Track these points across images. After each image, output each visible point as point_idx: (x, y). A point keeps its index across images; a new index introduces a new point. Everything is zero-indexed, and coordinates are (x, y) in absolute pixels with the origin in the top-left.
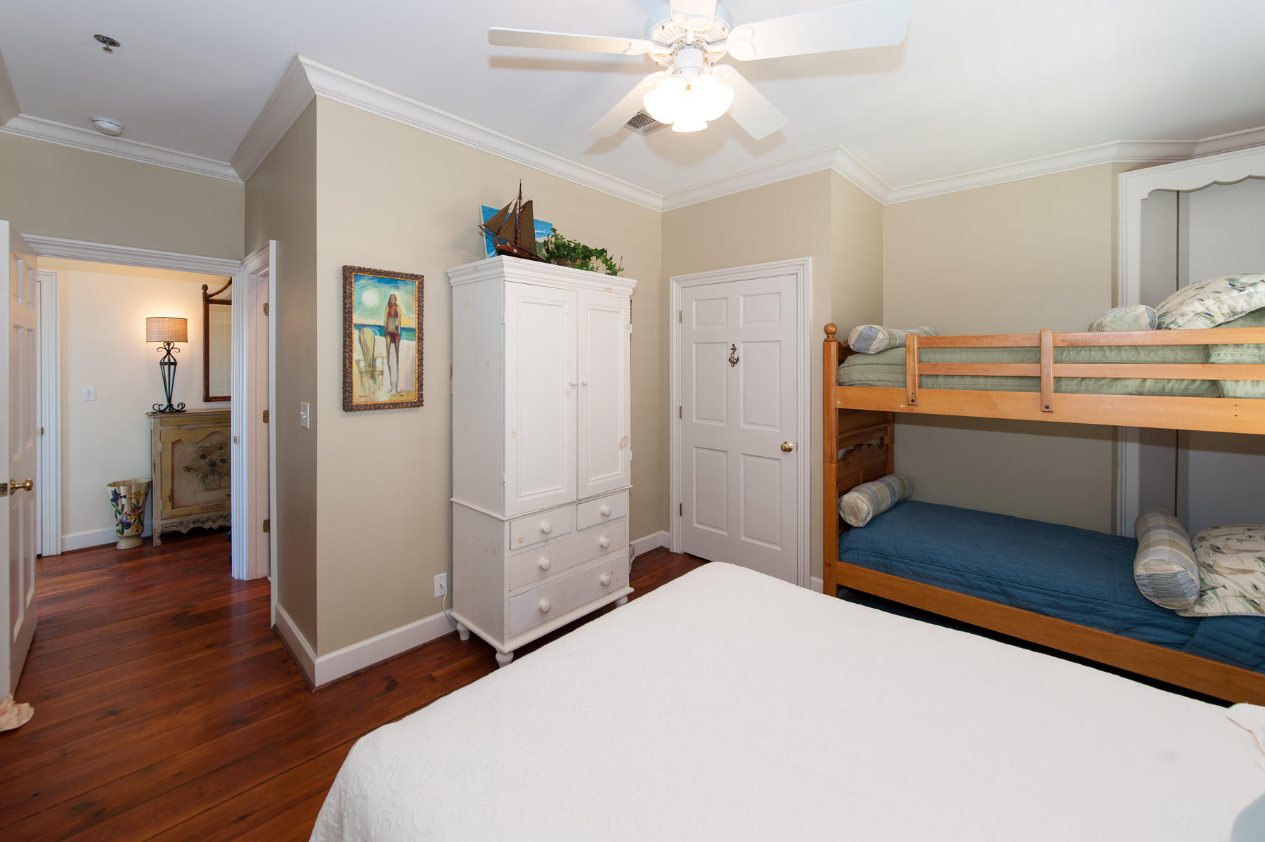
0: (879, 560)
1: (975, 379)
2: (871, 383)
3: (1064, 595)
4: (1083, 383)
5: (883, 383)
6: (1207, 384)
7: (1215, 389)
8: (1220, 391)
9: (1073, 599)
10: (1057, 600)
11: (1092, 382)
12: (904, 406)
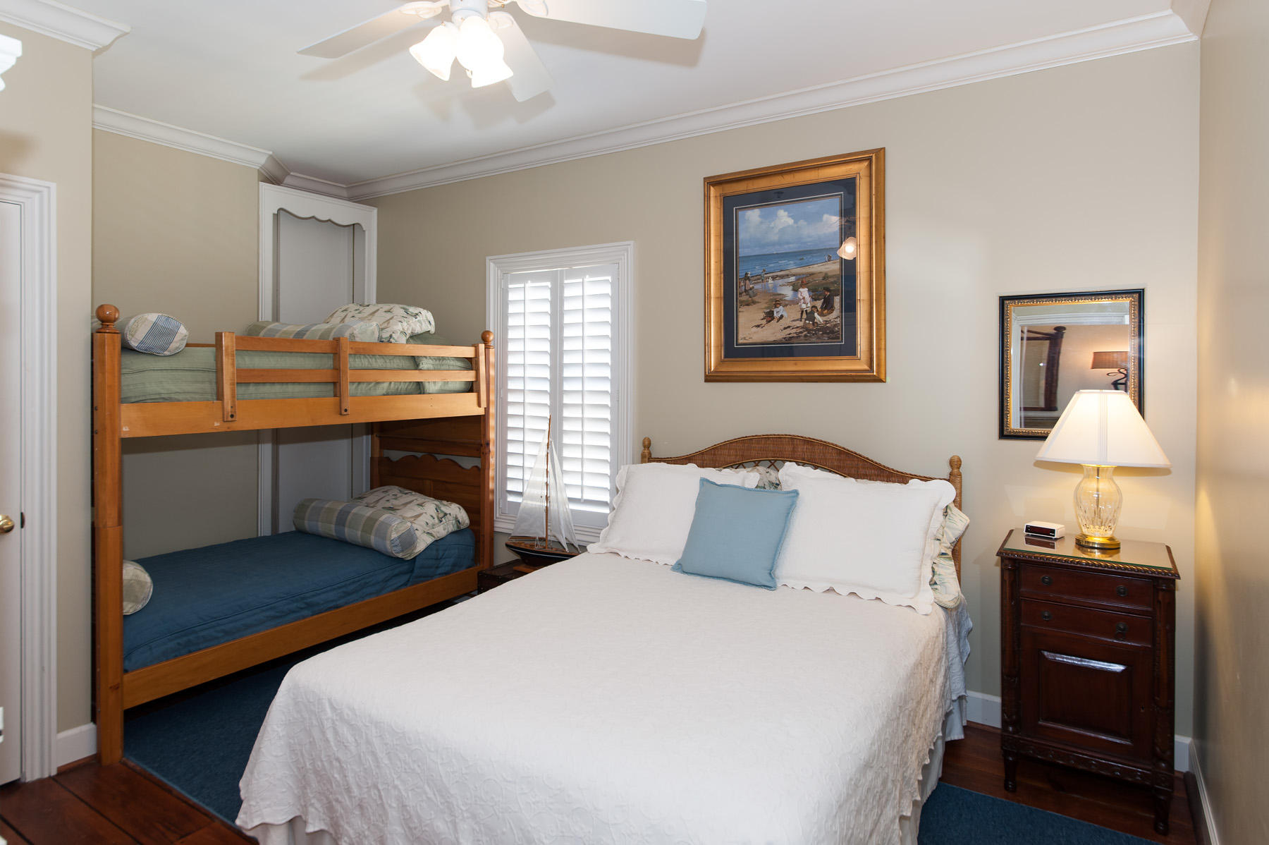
0: (179, 641)
1: (285, 386)
2: (173, 396)
3: (348, 583)
4: (360, 387)
5: (188, 396)
6: (415, 384)
7: (419, 388)
8: (422, 389)
9: (354, 582)
10: (344, 589)
11: (365, 385)
12: (218, 424)
